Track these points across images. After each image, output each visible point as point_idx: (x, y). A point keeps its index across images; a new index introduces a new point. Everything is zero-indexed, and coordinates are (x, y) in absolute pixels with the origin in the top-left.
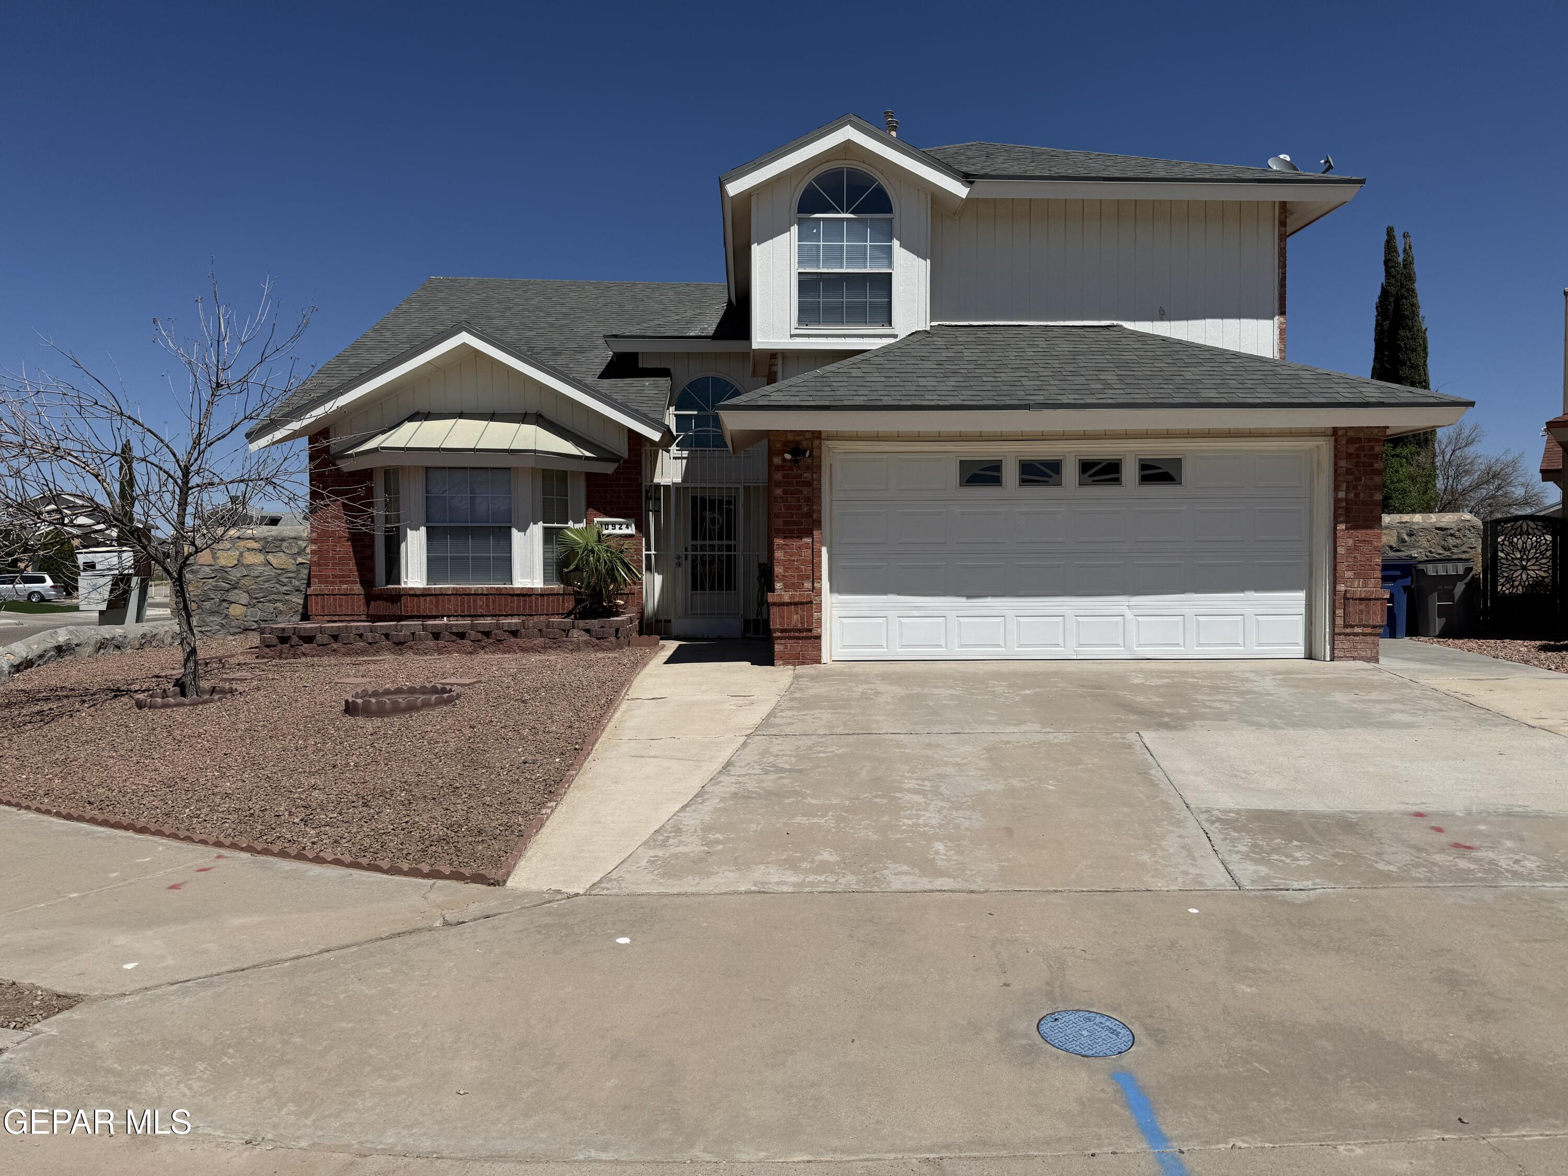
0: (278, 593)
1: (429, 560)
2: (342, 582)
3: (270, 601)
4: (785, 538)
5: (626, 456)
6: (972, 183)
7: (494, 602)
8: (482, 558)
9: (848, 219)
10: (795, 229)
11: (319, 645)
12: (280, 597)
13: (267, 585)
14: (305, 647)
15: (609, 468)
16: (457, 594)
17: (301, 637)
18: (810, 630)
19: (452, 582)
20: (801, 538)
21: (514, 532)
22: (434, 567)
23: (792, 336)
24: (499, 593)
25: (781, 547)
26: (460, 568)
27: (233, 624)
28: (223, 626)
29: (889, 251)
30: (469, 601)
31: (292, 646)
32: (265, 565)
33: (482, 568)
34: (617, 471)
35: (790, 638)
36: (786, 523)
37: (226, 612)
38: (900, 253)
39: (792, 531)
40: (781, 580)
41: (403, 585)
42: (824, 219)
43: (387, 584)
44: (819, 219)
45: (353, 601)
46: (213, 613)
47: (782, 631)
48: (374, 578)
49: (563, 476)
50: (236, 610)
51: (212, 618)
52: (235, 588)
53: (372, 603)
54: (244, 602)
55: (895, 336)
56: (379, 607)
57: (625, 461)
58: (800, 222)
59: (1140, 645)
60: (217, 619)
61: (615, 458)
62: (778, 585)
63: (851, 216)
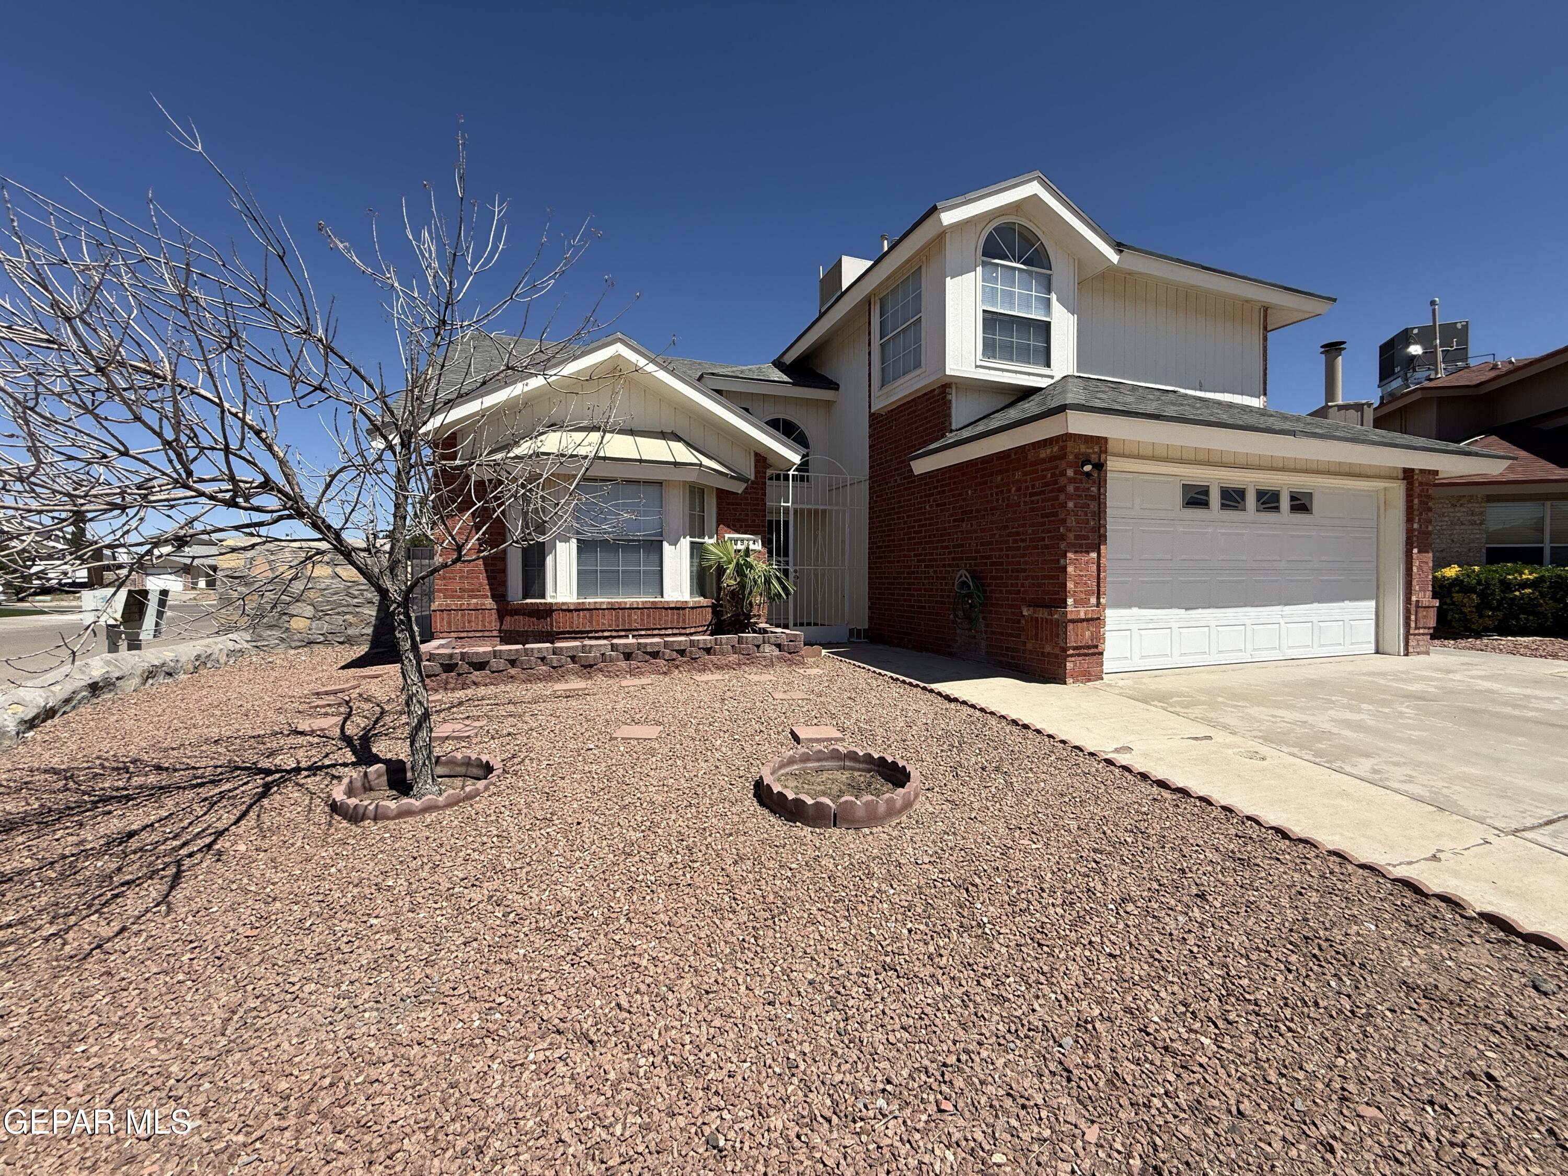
0: (348, 606)
1: (579, 572)
2: (471, 597)
3: (338, 614)
4: (1076, 552)
5: (752, 477)
6: (1121, 251)
7: (649, 616)
8: (632, 571)
9: (1020, 269)
10: (979, 269)
11: (493, 672)
12: (350, 609)
13: (335, 597)
14: (476, 675)
15: (739, 488)
16: (612, 608)
17: (471, 664)
18: (1096, 647)
19: (603, 595)
20: (1088, 553)
21: (665, 544)
22: (585, 580)
23: (977, 367)
24: (655, 607)
25: (1073, 562)
26: (611, 581)
27: (295, 638)
28: (282, 640)
29: (1048, 304)
30: (623, 616)
31: (459, 675)
32: (333, 578)
33: (632, 581)
34: (746, 491)
35: (1079, 655)
36: (1077, 537)
37: (286, 625)
38: (1056, 305)
39: (1081, 546)
40: (1072, 596)
41: (549, 600)
42: (1002, 266)
43: (524, 598)
44: (997, 265)
45: (484, 617)
46: (270, 627)
47: (1075, 648)
48: (506, 591)
49: (702, 492)
50: (298, 624)
51: (269, 633)
52: (298, 601)
53: (508, 619)
54: (309, 615)
55: (1052, 377)
56: (522, 623)
57: (753, 482)
58: (984, 264)
59: (1289, 648)
60: (276, 633)
61: (745, 480)
62: (1070, 601)
63: (1022, 266)
